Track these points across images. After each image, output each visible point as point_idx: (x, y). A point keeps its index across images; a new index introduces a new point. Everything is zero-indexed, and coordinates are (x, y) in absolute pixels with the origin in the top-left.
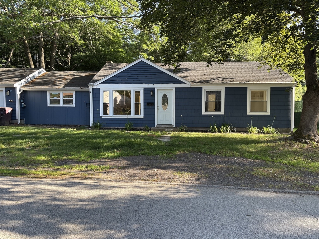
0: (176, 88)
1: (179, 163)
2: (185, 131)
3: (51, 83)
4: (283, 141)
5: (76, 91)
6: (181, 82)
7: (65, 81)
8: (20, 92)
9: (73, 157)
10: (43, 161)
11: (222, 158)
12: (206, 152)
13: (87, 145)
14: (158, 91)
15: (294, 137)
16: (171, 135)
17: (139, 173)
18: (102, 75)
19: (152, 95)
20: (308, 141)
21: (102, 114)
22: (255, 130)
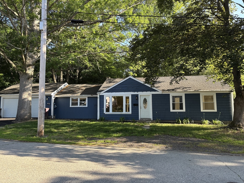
0: (152, 94)
1: (156, 140)
2: (159, 123)
3: (73, 92)
4: (223, 128)
5: (88, 97)
6: (155, 91)
7: (81, 91)
8: (54, 99)
9: (96, 136)
10: (80, 138)
11: (182, 138)
12: (172, 134)
13: (101, 130)
14: (141, 96)
15: (230, 126)
16: (150, 125)
17: (134, 144)
18: (105, 87)
19: (137, 99)
20: (238, 129)
21: (105, 112)
22: (207, 122)
